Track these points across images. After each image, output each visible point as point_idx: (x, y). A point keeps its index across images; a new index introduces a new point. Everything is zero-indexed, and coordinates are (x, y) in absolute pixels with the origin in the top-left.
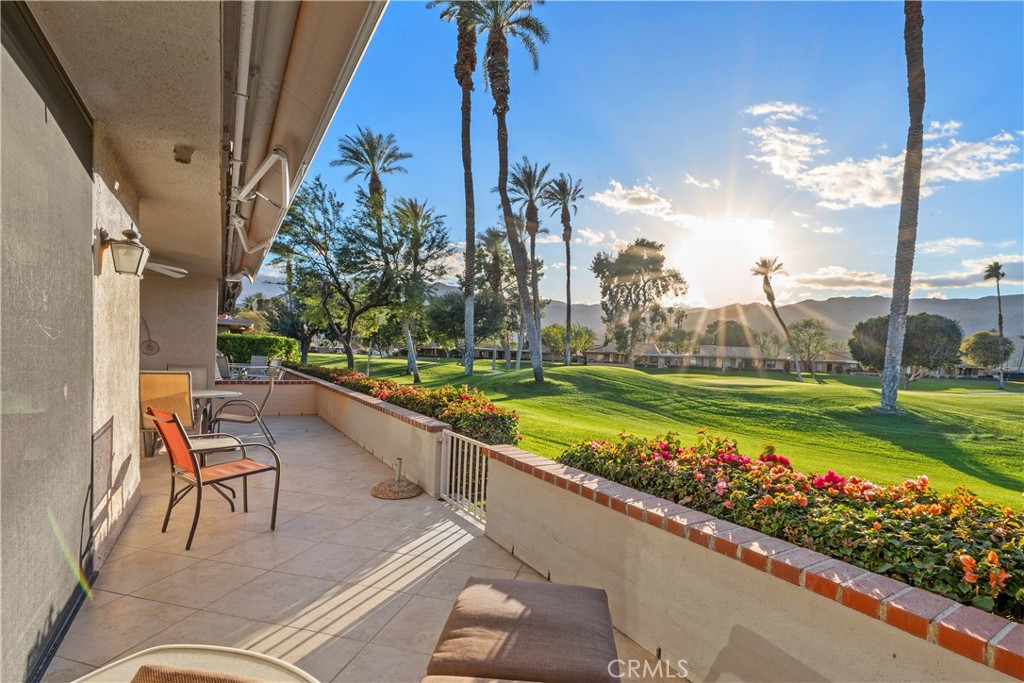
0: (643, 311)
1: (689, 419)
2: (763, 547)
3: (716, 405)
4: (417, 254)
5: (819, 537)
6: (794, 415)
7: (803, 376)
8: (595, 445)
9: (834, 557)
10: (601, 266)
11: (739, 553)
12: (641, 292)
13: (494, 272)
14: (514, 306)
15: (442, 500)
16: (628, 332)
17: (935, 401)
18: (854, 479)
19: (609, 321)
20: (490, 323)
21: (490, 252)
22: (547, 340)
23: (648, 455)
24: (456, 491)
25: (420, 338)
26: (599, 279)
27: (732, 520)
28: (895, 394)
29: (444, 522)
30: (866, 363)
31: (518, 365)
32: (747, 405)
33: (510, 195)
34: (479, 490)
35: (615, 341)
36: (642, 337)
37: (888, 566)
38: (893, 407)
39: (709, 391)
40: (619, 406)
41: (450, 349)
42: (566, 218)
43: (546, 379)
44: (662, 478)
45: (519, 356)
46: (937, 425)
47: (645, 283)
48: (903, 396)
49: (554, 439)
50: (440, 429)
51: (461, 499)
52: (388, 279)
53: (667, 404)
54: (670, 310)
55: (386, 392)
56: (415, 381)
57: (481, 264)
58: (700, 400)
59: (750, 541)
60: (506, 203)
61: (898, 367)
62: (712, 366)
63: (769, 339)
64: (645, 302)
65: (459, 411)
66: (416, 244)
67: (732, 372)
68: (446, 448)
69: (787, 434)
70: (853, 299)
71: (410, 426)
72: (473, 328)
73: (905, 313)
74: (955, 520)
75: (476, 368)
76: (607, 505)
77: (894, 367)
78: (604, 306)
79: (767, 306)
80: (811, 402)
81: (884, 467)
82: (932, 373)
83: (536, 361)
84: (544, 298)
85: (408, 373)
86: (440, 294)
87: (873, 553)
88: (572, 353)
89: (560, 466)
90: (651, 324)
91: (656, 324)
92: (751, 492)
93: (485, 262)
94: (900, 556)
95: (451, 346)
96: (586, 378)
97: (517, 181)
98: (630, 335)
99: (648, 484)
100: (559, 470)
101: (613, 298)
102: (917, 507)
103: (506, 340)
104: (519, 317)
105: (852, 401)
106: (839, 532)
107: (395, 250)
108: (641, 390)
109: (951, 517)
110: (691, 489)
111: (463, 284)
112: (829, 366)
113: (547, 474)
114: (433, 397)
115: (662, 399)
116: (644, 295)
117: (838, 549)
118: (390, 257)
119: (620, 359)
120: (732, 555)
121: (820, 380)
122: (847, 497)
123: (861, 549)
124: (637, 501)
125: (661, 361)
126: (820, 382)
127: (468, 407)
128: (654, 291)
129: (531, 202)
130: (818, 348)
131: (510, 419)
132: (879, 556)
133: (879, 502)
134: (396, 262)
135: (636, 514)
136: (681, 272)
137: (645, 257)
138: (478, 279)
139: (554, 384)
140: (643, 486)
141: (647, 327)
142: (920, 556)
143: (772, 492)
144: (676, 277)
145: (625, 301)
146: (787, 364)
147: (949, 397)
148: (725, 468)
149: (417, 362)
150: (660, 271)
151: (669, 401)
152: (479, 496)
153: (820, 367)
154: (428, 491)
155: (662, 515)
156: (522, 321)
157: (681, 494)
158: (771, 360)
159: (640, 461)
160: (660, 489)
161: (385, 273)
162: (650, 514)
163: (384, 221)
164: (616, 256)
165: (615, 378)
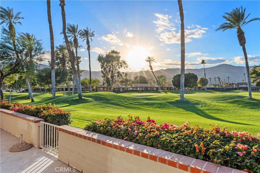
0: (115, 73)
1: (130, 107)
2: (147, 151)
3: (138, 102)
4: (31, 54)
5: (162, 145)
6: (159, 104)
7: (161, 92)
8: (97, 122)
9: (166, 150)
10: (100, 59)
11: (140, 154)
12: (114, 67)
13: (63, 60)
14: (71, 72)
15: (41, 148)
16: (110, 80)
17: (193, 97)
18: (171, 125)
19: (104, 77)
20: (62, 78)
21: (61, 53)
22: (83, 83)
23: (114, 124)
24: (46, 144)
25: (33, 84)
26: (100, 63)
27: (139, 143)
28: (183, 95)
29: (42, 157)
30: (176, 87)
31: (73, 93)
32: (146, 102)
33: (67, 35)
34: (56, 142)
35: (106, 83)
36: (115, 82)
37: (179, 151)
38: (183, 99)
39: (135, 98)
40: (108, 105)
41: (46, 88)
42: (88, 42)
43: (83, 98)
44: (118, 131)
45: (73, 90)
46: (193, 103)
47: (115, 64)
48: (185, 96)
49: (85, 119)
50: (39, 121)
51: (48, 147)
52: (18, 63)
53: (123, 103)
54: (123, 73)
55: (17, 108)
56: (32, 101)
57: (58, 57)
58: (133, 101)
59: (143, 150)
60: (66, 37)
61: (184, 88)
62: (137, 90)
63: (152, 81)
64: (115, 70)
65: (47, 114)
66: (31, 50)
67: (142, 91)
68: (42, 129)
69: (158, 109)
70: (172, 69)
71: (27, 121)
72: (55, 80)
73: (184, 73)
74: (194, 134)
75: (56, 95)
76: (100, 144)
77: (183, 88)
78: (102, 72)
79: (151, 71)
80: (163, 99)
81: (182, 116)
82: (191, 89)
83: (79, 91)
84: (81, 69)
85: (29, 98)
86: (42, 68)
87: (176, 147)
88: (92, 88)
89: (85, 131)
90: (118, 78)
91: (119, 77)
92: (144, 133)
93: (59, 57)
94: (182, 147)
95: (47, 87)
96: (97, 96)
97: (69, 30)
98: (111, 81)
99: (114, 134)
100: (84, 133)
101: (105, 69)
102: (186, 131)
103: (68, 84)
104: (73, 76)
105: (174, 98)
106: (167, 142)
107: (21, 52)
108: (115, 99)
109: (193, 134)
110: (127, 134)
111: (51, 65)
112: (168, 88)
113: (80, 135)
114: (37, 109)
115: (122, 102)
116: (115, 68)
117: (167, 147)
118: (19, 55)
119: (108, 89)
120: (139, 155)
121: (166, 92)
122: (170, 131)
123: (173, 146)
124: (110, 141)
125: (121, 89)
126: (166, 93)
127: (51, 112)
128: (118, 67)
129: (75, 37)
130: (165, 83)
131: (68, 115)
132: (177, 148)
133: (177, 131)
134: (21, 56)
135: (110, 145)
136: (126, 61)
137: (115, 56)
138: (57, 63)
139: (86, 99)
140: (113, 135)
141: (116, 78)
142: (187, 146)
143: (150, 132)
144: (124, 63)
145: (109, 70)
146: (157, 88)
147: (196, 95)
148: (137, 126)
149: (32, 94)
150: (119, 61)
151: (124, 102)
152: (56, 144)
153: (165, 89)
154: (35, 146)
155: (118, 145)
156: (74, 77)
157: (124, 136)
158: (153, 87)
159: (111, 127)
160: (118, 135)
161: (17, 60)
162: (114, 145)
163: (16, 41)
164: (105, 56)
165: (107, 96)
